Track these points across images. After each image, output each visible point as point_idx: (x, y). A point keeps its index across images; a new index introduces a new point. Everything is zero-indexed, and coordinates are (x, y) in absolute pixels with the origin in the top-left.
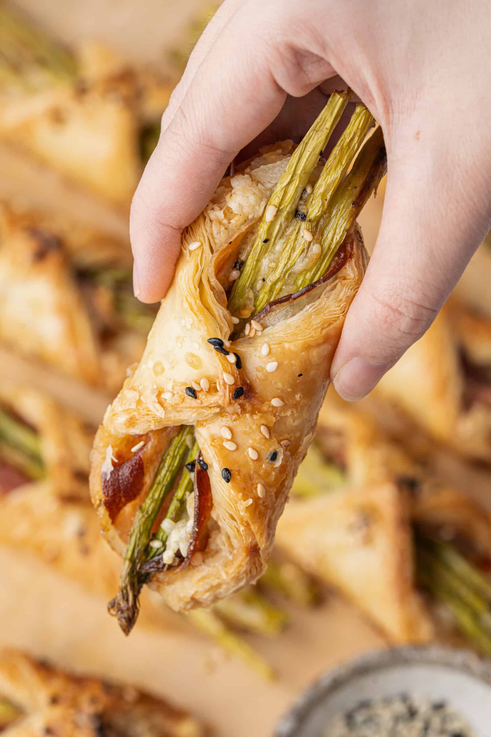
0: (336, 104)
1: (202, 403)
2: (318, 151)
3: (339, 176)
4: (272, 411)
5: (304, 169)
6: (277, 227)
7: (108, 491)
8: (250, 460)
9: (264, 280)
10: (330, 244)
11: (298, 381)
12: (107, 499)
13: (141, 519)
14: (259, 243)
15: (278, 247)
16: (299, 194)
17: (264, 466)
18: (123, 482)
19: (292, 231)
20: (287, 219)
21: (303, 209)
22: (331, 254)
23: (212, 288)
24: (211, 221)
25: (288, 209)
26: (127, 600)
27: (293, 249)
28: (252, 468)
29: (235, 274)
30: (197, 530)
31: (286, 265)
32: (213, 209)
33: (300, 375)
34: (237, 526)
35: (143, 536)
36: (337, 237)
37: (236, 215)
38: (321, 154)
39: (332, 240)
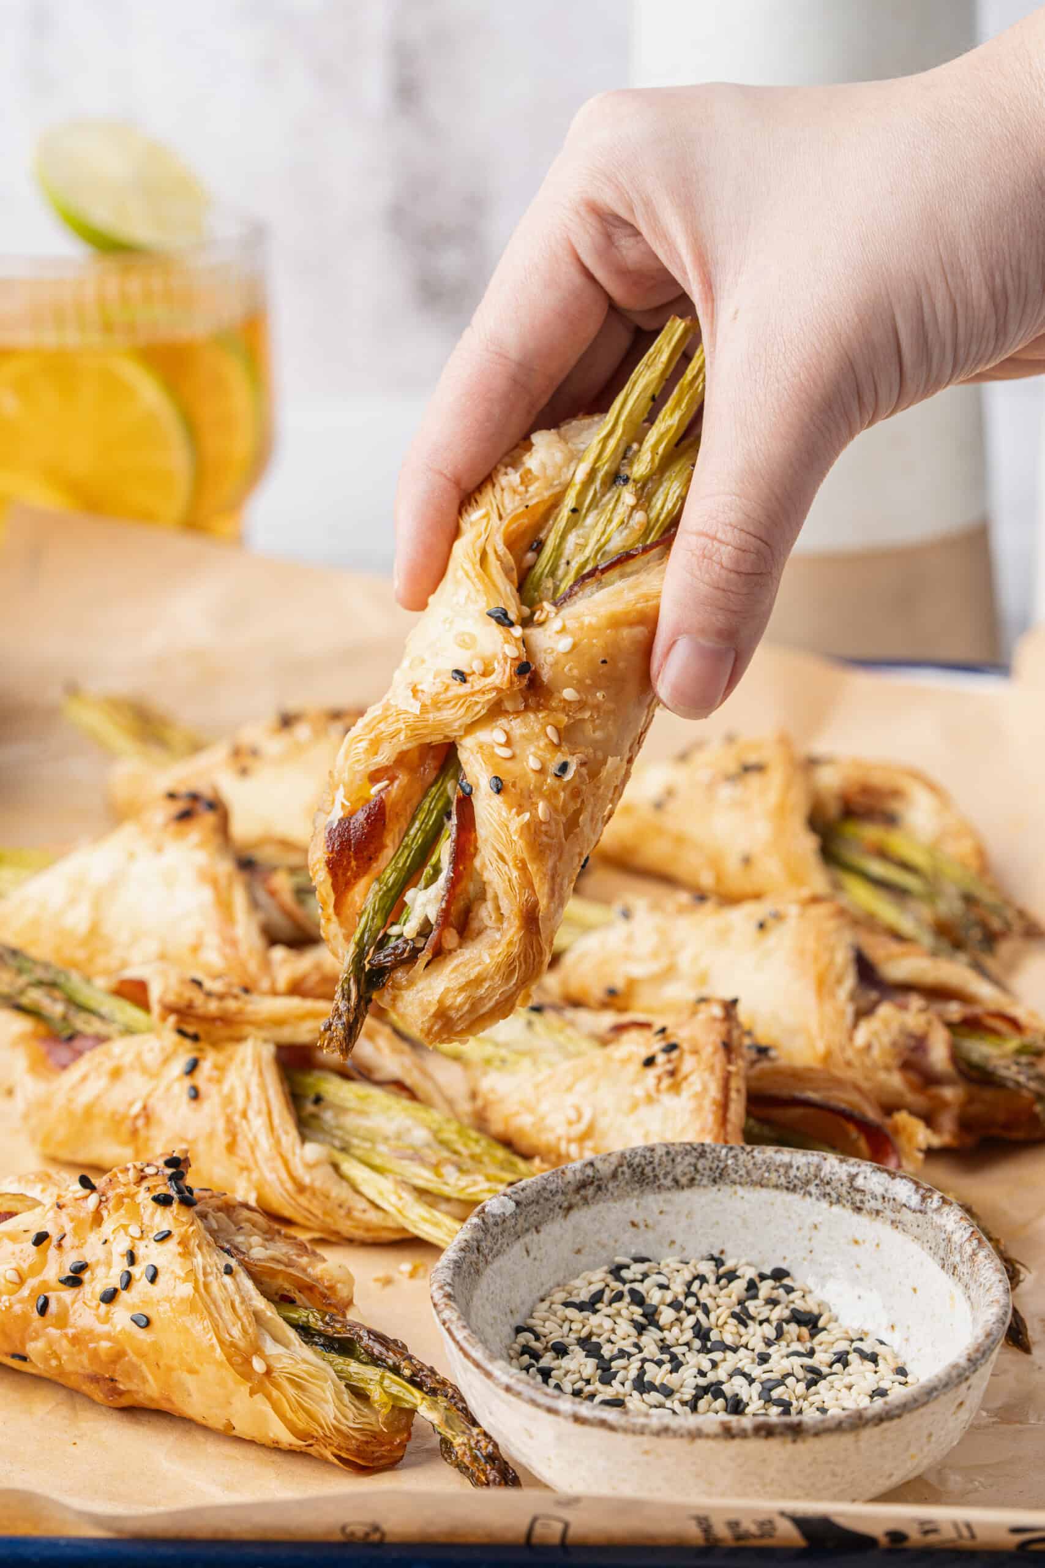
0: (676, 330)
1: (472, 687)
2: (649, 394)
3: (676, 422)
4: (564, 707)
5: (630, 414)
6: (591, 493)
7: (334, 844)
8: (529, 771)
9: (568, 563)
10: (659, 514)
11: (601, 672)
12: (331, 856)
13: (377, 893)
14: (565, 512)
15: (589, 521)
16: (621, 449)
17: (549, 781)
18: (356, 832)
19: (610, 499)
20: (603, 483)
21: (625, 471)
22: (660, 527)
23: (498, 558)
24: (503, 490)
25: (606, 467)
26: (349, 999)
27: (610, 521)
28: (533, 781)
29: (530, 556)
30: (452, 875)
31: (599, 540)
32: (506, 474)
33: (604, 662)
34: (508, 873)
35: (378, 916)
36: (669, 506)
37: (537, 479)
38: (653, 398)
39: (662, 508)
